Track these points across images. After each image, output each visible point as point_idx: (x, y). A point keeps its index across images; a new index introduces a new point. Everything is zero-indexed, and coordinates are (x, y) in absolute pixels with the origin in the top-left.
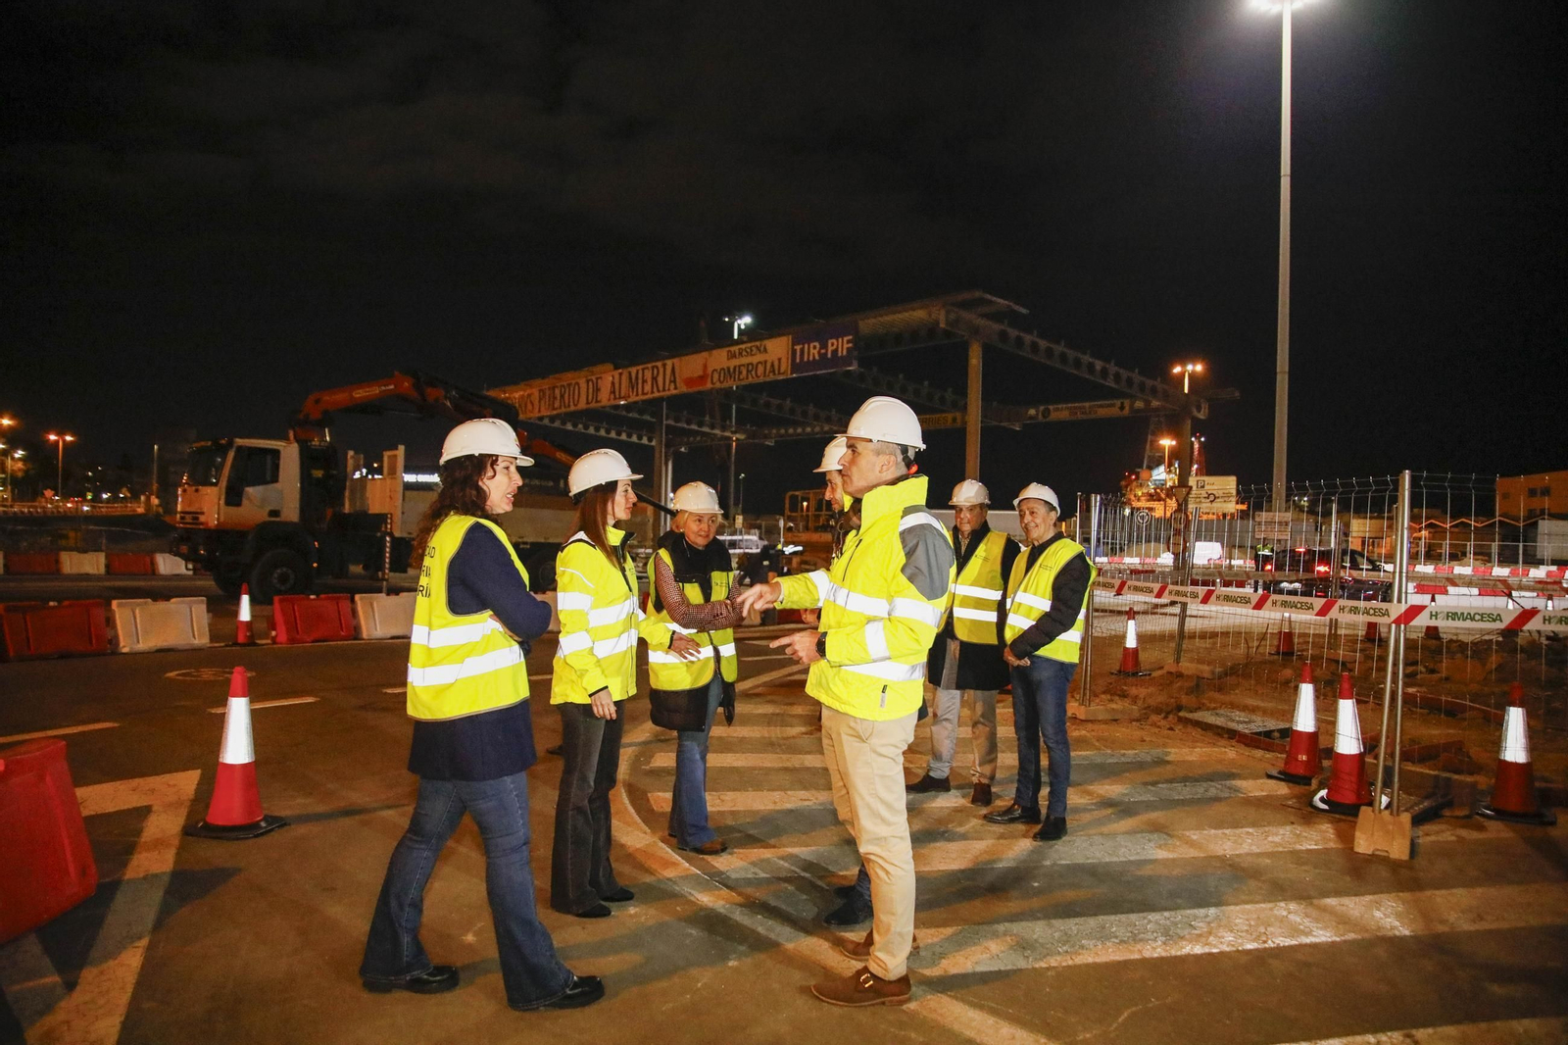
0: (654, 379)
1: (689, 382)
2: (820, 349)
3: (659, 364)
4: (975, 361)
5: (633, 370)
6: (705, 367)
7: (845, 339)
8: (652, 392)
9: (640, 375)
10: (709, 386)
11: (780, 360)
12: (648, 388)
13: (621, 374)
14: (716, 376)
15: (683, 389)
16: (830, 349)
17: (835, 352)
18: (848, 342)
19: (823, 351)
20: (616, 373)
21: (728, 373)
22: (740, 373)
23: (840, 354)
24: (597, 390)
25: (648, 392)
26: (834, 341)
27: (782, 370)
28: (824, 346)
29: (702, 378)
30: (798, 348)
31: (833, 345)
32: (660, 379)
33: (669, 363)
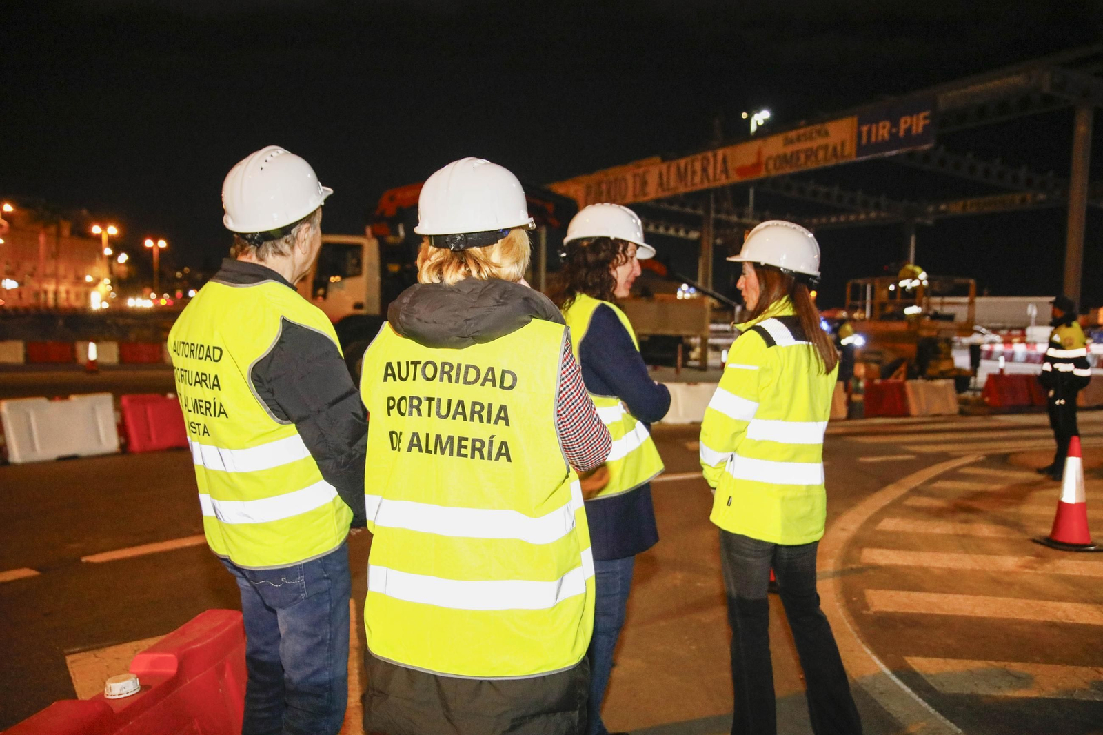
0: (704, 170)
1: (742, 171)
2: (891, 127)
3: (710, 155)
4: (1083, 129)
5: (682, 162)
6: (759, 154)
7: (922, 115)
8: (702, 182)
9: (689, 167)
10: (763, 174)
11: (843, 144)
12: (697, 179)
13: (669, 168)
14: (771, 165)
15: (735, 178)
16: (903, 127)
17: (909, 130)
18: (925, 118)
19: (894, 130)
20: (664, 167)
21: (784, 160)
22: (798, 158)
23: (914, 132)
24: (644, 183)
25: (698, 182)
26: (909, 120)
27: (846, 153)
28: (895, 124)
29: (757, 166)
30: (865, 129)
31: (906, 122)
32: (710, 171)
33: (720, 153)
